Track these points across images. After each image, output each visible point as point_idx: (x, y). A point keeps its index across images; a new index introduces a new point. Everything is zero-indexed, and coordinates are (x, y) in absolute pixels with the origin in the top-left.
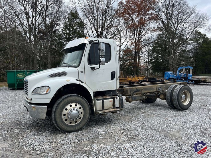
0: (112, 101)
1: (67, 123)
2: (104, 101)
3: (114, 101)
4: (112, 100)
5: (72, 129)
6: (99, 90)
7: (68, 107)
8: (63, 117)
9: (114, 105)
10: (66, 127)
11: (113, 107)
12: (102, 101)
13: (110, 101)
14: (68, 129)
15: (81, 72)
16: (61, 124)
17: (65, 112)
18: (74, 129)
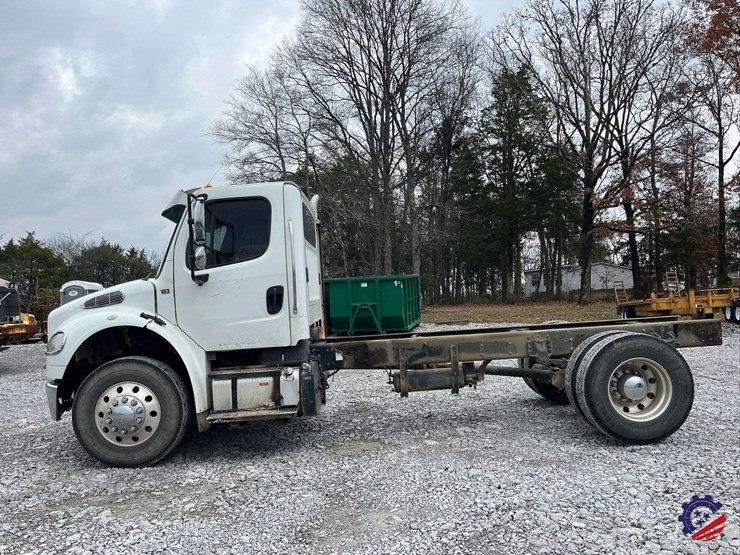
0: (271, 385)
1: (110, 439)
2: (240, 381)
3: (277, 385)
4: (270, 380)
5: (121, 457)
6: (224, 348)
7: (112, 393)
8: (98, 419)
9: (276, 397)
10: (105, 451)
11: (272, 404)
12: (230, 382)
13: (261, 384)
14: (111, 456)
15: (163, 292)
16: (89, 440)
17: (102, 406)
18: (129, 459)
